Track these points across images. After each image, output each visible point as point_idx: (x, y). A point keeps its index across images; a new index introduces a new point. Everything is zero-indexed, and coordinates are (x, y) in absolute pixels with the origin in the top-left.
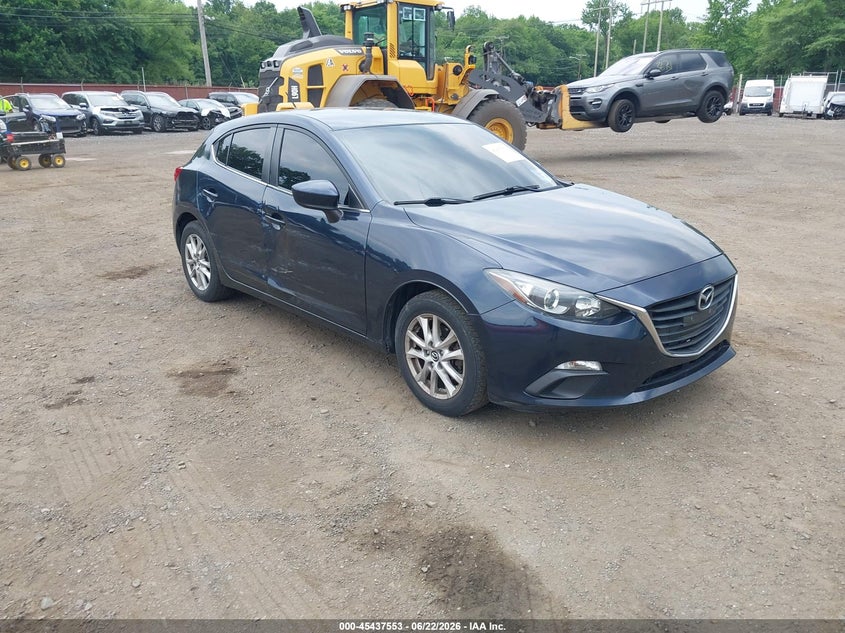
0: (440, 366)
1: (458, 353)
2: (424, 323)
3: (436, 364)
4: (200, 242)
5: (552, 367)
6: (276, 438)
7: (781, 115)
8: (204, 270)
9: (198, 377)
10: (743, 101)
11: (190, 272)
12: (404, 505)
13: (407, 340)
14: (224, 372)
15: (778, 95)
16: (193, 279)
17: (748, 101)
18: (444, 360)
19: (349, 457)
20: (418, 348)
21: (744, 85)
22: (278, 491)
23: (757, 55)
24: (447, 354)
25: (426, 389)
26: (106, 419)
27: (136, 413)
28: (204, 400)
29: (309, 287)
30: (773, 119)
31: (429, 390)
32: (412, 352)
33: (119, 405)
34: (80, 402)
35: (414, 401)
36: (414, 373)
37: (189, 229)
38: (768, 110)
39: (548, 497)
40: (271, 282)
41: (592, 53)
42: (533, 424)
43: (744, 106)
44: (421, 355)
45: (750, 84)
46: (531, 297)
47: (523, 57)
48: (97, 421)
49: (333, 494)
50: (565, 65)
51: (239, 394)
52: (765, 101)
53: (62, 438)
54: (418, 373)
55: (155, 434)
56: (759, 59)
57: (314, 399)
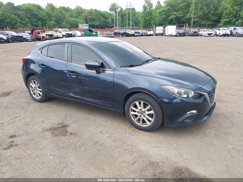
0: (144, 116)
1: (152, 112)
2: (137, 103)
3: (142, 116)
4: (36, 82)
5: (185, 113)
6: (98, 147)
7: (166, 36)
8: (39, 92)
9: (55, 129)
10: (156, 32)
11: (32, 93)
12: (156, 164)
13: (130, 109)
14: (64, 127)
15: (164, 30)
16: (33, 95)
17: (157, 32)
18: (146, 115)
19: (128, 150)
20: (135, 111)
21: (155, 28)
22: (112, 166)
23: (156, 20)
24: (147, 113)
25: (138, 124)
26: (31, 150)
27: (41, 146)
28: (63, 137)
29: (88, 95)
30: (164, 37)
31: (140, 124)
32: (133, 113)
33: (32, 144)
34: (16, 145)
35: (133, 128)
36: (133, 119)
37: (31, 78)
38: (162, 35)
39: (194, 153)
40: (71, 94)
41: (113, 19)
42: (173, 130)
43: (156, 34)
44: (136, 113)
45: (157, 28)
46: (177, 93)
47: (94, 20)
48: (28, 152)
49: (133, 164)
50: (106, 22)
51: (74, 134)
52: (161, 32)
53: (18, 160)
54: (135, 119)
55: (54, 153)
56: (157, 21)
57: (101, 132)
